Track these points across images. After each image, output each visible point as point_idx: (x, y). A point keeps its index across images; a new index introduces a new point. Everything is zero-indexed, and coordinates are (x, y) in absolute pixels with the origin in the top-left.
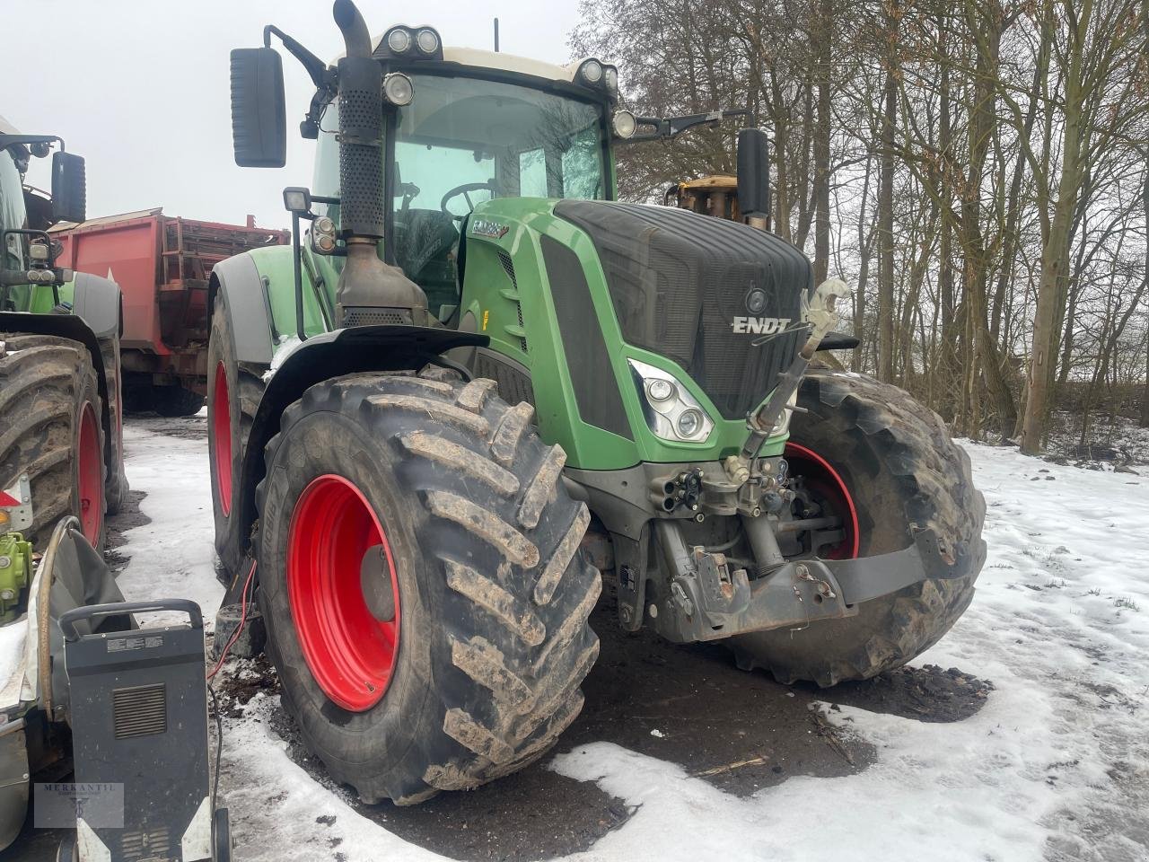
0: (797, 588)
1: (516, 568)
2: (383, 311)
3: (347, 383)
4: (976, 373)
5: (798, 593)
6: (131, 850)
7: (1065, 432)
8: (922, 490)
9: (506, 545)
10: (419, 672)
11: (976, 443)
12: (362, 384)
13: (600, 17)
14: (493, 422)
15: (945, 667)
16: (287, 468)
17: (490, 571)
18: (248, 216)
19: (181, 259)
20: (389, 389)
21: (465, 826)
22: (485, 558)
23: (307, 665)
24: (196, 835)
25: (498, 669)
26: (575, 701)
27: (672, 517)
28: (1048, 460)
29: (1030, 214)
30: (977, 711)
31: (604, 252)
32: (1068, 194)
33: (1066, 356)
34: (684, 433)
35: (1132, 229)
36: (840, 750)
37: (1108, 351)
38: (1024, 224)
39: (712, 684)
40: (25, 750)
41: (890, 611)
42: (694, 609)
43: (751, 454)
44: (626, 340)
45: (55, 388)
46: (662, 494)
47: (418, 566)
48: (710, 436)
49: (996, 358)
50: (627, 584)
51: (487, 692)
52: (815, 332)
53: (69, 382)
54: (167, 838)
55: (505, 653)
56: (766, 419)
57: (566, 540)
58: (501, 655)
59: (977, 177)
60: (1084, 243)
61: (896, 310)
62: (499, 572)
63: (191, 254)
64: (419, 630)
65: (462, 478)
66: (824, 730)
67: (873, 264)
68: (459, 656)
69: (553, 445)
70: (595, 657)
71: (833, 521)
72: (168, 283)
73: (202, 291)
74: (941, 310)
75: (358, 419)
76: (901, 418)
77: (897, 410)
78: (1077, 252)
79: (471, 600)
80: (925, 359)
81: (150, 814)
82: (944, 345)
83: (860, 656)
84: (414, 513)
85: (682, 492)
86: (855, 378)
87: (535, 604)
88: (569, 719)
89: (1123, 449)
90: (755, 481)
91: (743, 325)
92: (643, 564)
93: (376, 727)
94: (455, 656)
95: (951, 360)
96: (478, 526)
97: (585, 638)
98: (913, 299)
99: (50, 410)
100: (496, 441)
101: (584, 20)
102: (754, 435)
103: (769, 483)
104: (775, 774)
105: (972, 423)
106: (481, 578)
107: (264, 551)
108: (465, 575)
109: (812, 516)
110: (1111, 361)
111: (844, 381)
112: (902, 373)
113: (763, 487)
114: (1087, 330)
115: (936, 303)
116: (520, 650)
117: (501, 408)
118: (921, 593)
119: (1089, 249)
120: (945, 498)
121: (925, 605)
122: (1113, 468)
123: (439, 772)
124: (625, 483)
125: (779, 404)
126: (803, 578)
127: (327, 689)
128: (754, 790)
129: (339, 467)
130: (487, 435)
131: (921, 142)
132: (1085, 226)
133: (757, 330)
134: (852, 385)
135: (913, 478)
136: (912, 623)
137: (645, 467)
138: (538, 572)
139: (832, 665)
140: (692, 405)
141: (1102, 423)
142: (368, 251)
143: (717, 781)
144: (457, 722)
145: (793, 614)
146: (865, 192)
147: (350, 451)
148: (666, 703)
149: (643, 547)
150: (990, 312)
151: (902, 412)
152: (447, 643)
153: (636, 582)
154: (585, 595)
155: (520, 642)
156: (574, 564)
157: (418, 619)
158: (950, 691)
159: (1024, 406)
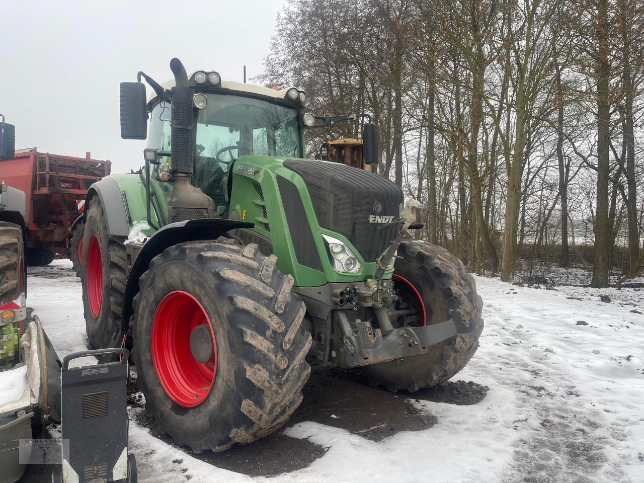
0: (400, 341)
1: (274, 332)
2: (194, 210)
3: (189, 246)
4: (478, 240)
5: (400, 343)
6: (88, 475)
7: (523, 270)
8: (454, 295)
9: (270, 321)
10: (228, 383)
11: (480, 276)
12: (196, 246)
13: (281, 51)
14: (260, 264)
15: (467, 381)
16: (153, 288)
17: (263, 334)
18: (87, 153)
19: (48, 176)
20: (210, 249)
21: (247, 461)
22: (261, 327)
23: (162, 388)
24: (120, 466)
25: (266, 380)
26: (299, 397)
27: (343, 308)
28: (514, 284)
29: (501, 159)
30: (482, 400)
31: (309, 185)
32: (519, 151)
33: (522, 230)
34: (348, 268)
35: (552, 166)
36: (421, 419)
37: (542, 228)
38: (499, 163)
39: (358, 394)
40: (31, 429)
41: (442, 352)
42: (355, 350)
43: (378, 278)
44: (320, 226)
45: (8, 249)
46: (338, 297)
47: (228, 332)
48: (359, 269)
49: (487, 231)
50: (320, 342)
51: (261, 391)
52: (406, 222)
53: (16, 246)
54: (106, 468)
55: (269, 372)
56: (385, 261)
57: (296, 319)
58: (268, 374)
59: (475, 142)
60: (529, 173)
61: (437, 207)
62: (267, 334)
63: (54, 173)
64: (229, 363)
65: (248, 290)
66: (413, 411)
67: (425, 182)
68: (249, 374)
69: (288, 275)
70: (309, 375)
71: (413, 311)
72: (39, 189)
73: (59, 194)
74: (460, 207)
75: (195, 263)
76: (444, 261)
77: (442, 258)
78: (526, 177)
79: (254, 347)
80: (452, 232)
81: (99, 456)
82: (462, 225)
83: (428, 375)
84: (226, 307)
85: (347, 296)
86: (423, 243)
87: (283, 349)
88: (296, 406)
89: (551, 278)
90: (380, 291)
91: (374, 219)
92: (329, 331)
93: (203, 413)
94: (248, 374)
95: (466, 232)
96: (258, 312)
97: (305, 366)
98: (446, 201)
99: (7, 261)
100: (263, 273)
101: (272, 52)
102: (380, 269)
103: (386, 291)
104: (391, 431)
105: (477, 266)
106: (259, 337)
107: (138, 331)
108: (252, 335)
109: (403, 309)
110: (544, 234)
111: (417, 244)
112: (441, 240)
113: (383, 294)
114: (532, 217)
115: (457, 203)
116: (276, 371)
117: (262, 257)
118: (455, 343)
119: (530, 177)
120: (464, 298)
121: (457, 349)
122: (545, 287)
123: (237, 432)
124: (320, 293)
125: (390, 254)
126: (402, 336)
127: (173, 399)
128: (382, 438)
129: (184, 286)
130: (258, 270)
131: (448, 123)
132: (529, 164)
133: (380, 221)
134: (421, 246)
135: (450, 290)
136: (451, 358)
137: (330, 285)
138: (284, 334)
139: (415, 381)
140: (351, 255)
141: (541, 265)
142: (185, 180)
143: (365, 435)
144: (247, 406)
145: (399, 353)
146: (420, 145)
147: (191, 278)
148: (337, 403)
149: (329, 323)
150: (484, 208)
151: (444, 259)
152: (243, 368)
153: (325, 340)
154: (305, 345)
155: (276, 367)
156: (300, 331)
157: (228, 357)
158: (469, 392)
159: (502, 257)
